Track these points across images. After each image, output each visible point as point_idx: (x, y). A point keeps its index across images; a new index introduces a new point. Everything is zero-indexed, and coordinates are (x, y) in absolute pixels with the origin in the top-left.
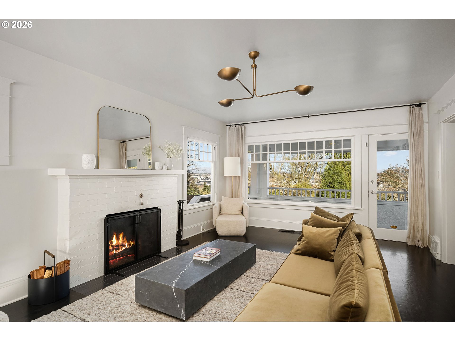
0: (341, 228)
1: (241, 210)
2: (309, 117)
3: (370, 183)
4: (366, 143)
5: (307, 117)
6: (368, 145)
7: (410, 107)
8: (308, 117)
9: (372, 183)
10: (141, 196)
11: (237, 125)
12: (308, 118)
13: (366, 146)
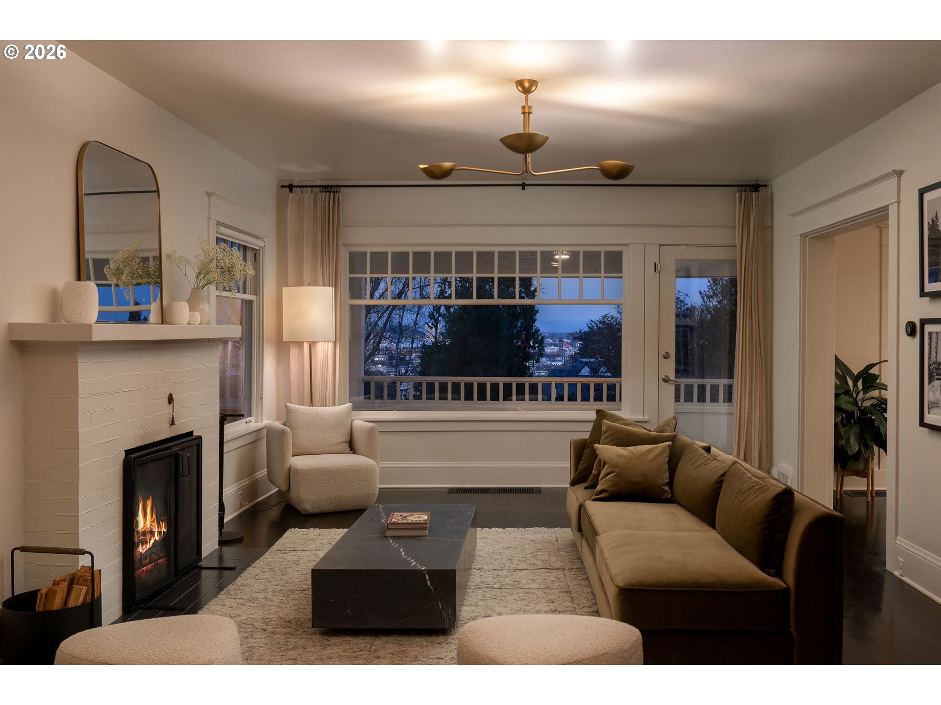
0: (671, 442)
1: (348, 439)
2: (526, 187)
3: (661, 358)
4: (655, 263)
5: (521, 187)
6: (659, 269)
7: (739, 189)
8: (523, 186)
9: (665, 358)
10: (170, 400)
11: (318, 189)
12: (523, 189)
13: (655, 271)
